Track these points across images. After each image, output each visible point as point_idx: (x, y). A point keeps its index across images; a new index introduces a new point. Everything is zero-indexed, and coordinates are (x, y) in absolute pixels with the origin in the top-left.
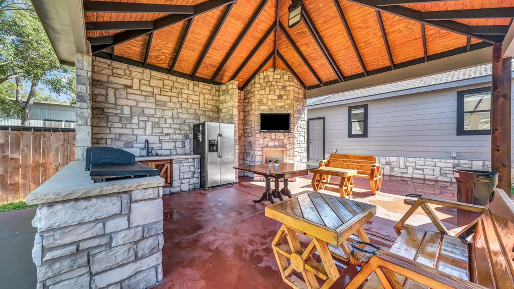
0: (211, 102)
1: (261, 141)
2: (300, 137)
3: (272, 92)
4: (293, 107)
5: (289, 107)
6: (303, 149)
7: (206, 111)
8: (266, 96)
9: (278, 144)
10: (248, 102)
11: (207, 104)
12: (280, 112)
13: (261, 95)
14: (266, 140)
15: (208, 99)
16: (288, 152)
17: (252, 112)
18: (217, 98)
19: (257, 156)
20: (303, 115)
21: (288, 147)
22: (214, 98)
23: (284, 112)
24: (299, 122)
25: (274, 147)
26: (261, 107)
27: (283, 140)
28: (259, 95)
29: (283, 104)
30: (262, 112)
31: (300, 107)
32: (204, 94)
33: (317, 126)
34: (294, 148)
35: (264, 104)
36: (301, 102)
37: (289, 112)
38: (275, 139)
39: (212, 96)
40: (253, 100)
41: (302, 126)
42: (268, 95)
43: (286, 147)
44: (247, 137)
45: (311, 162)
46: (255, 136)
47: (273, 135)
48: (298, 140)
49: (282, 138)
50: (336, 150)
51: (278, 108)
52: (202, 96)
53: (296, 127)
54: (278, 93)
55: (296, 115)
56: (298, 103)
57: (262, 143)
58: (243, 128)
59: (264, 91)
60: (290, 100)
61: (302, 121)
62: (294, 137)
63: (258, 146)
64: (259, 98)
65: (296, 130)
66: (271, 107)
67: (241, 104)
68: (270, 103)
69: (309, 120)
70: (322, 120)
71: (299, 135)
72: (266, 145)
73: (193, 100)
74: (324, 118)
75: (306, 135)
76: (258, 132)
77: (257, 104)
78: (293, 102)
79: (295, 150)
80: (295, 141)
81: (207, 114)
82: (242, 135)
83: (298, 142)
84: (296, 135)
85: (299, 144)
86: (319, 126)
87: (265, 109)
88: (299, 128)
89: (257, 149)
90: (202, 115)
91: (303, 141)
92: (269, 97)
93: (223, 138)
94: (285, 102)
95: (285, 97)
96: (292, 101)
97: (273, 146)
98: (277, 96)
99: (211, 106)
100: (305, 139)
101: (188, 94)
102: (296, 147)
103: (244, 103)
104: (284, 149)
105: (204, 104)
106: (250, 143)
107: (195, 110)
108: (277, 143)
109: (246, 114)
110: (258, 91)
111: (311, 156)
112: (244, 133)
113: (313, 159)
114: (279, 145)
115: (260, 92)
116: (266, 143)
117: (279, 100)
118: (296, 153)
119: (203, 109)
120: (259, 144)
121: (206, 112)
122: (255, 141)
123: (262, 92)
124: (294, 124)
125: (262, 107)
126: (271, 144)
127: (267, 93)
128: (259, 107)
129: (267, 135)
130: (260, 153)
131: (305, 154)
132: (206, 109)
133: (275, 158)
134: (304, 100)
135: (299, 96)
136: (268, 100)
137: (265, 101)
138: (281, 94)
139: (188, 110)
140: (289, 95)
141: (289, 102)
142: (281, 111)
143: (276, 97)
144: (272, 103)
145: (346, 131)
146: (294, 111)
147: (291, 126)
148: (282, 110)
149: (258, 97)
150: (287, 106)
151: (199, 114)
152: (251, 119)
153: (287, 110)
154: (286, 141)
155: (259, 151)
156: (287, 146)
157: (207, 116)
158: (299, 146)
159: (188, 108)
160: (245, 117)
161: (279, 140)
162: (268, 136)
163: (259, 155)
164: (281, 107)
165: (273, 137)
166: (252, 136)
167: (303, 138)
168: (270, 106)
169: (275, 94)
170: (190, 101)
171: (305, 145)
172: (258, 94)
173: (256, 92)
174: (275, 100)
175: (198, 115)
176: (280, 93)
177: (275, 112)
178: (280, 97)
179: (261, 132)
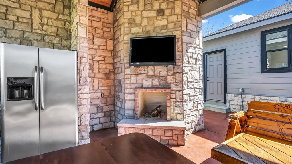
0: (54, 21)
1: (133, 80)
2: (192, 72)
3: (148, 7)
4: (181, 27)
5: (175, 26)
6: (198, 90)
7: (45, 35)
8: (139, 13)
9: (158, 84)
10: (117, 26)
11: (47, 24)
12: (161, 35)
13: (132, 12)
14: (139, 77)
15: (48, 18)
16: (173, 96)
17: (121, 39)
18: (66, 18)
19: (127, 102)
20: (197, 40)
21: (174, 87)
22: (61, 17)
23: (166, 33)
24: (191, 50)
25: (152, 88)
26: (132, 29)
27: (165, 77)
28: (130, 13)
29: (164, 23)
30: (134, 36)
31: (191, 27)
32: (40, 10)
33: (216, 60)
34: (183, 89)
35: (136, 25)
36: (194, 20)
37: (174, 33)
38: (154, 76)
39: (57, 15)
40: (122, 20)
41: (195, 56)
42: (142, 11)
43: (170, 88)
44: (117, 74)
45: (208, 103)
46: (125, 72)
47: (150, 70)
48: (190, 76)
49: (164, 74)
50: (243, 89)
51: (158, 30)
52: (36, 14)
53: (186, 57)
54: (156, 6)
55: (185, 39)
56: (189, 21)
57: (135, 82)
58: (112, 61)
59: (136, 6)
60: (176, 16)
61: (195, 48)
62: (182, 72)
63: (129, 87)
64: (130, 17)
65: (186, 61)
66: (148, 28)
67: (109, 30)
68: (145, 22)
69: (205, 54)
70: (222, 54)
71: (190, 69)
72: (141, 85)
73: (18, 17)
74: (225, 51)
75: (202, 70)
76: (128, 65)
77: (126, 25)
78: (180, 19)
79: (185, 92)
80: (185, 79)
81: (47, 40)
82: (110, 72)
83: (190, 80)
84: (186, 70)
85: (191, 82)
86: (217, 60)
87: (138, 32)
88: (191, 60)
89: (128, 91)
90: (37, 40)
91: (198, 78)
92: (145, 13)
93: (46, 75)
94: (167, 19)
95: (167, 12)
96: (179, 16)
97: (150, 86)
98: (155, 12)
99: (54, 29)
100: (200, 75)
101: (7, 6)
102: (186, 87)
103: (114, 28)
104: (168, 91)
105: (42, 25)
106: (120, 81)
107: (24, 32)
108: (156, 82)
109: (116, 42)
110: (128, 6)
111: (209, 96)
112: (114, 68)
113: (212, 100)
114: (160, 84)
115: (131, 8)
116: (140, 81)
117: (159, 18)
118: (186, 97)
119: (40, 32)
120: (131, 84)
121: (46, 37)
122: (125, 79)
123: (134, 8)
124: (182, 52)
125: (134, 30)
126: (147, 83)
127: (141, 8)
128: (131, 31)
129: (142, 69)
130: (131, 97)
131: (201, 97)
132: (44, 32)
133: (158, 103)
134: (198, 18)
135: (191, 11)
136: (142, 18)
137: (138, 20)
138: (162, 7)
139: (8, 31)
140: (174, 8)
141: (174, 18)
142: (162, 33)
143: (153, 14)
144: (148, 23)
145: (259, 65)
146: (182, 32)
147: (178, 55)
148: (162, 31)
149: (128, 15)
150: (171, 26)
151: (31, 39)
152: (120, 49)
153: (172, 32)
154: (170, 79)
155: (130, 93)
156: (172, 85)
157: (48, 43)
158: (190, 86)
159: (6, 29)
160: (115, 46)
161: (160, 77)
162: (143, 72)
163: (131, 100)
164: (162, 27)
165: (151, 73)
166: (122, 72)
167: (197, 74)
168: (145, 26)
169: (152, 9)
170: (11, 17)
171: (201, 84)
172: (129, 11)
173: (126, 9)
174: (152, 17)
175: (31, 41)
176: (160, 6)
177: (153, 34)
178: (161, 12)
179: (131, 65)
